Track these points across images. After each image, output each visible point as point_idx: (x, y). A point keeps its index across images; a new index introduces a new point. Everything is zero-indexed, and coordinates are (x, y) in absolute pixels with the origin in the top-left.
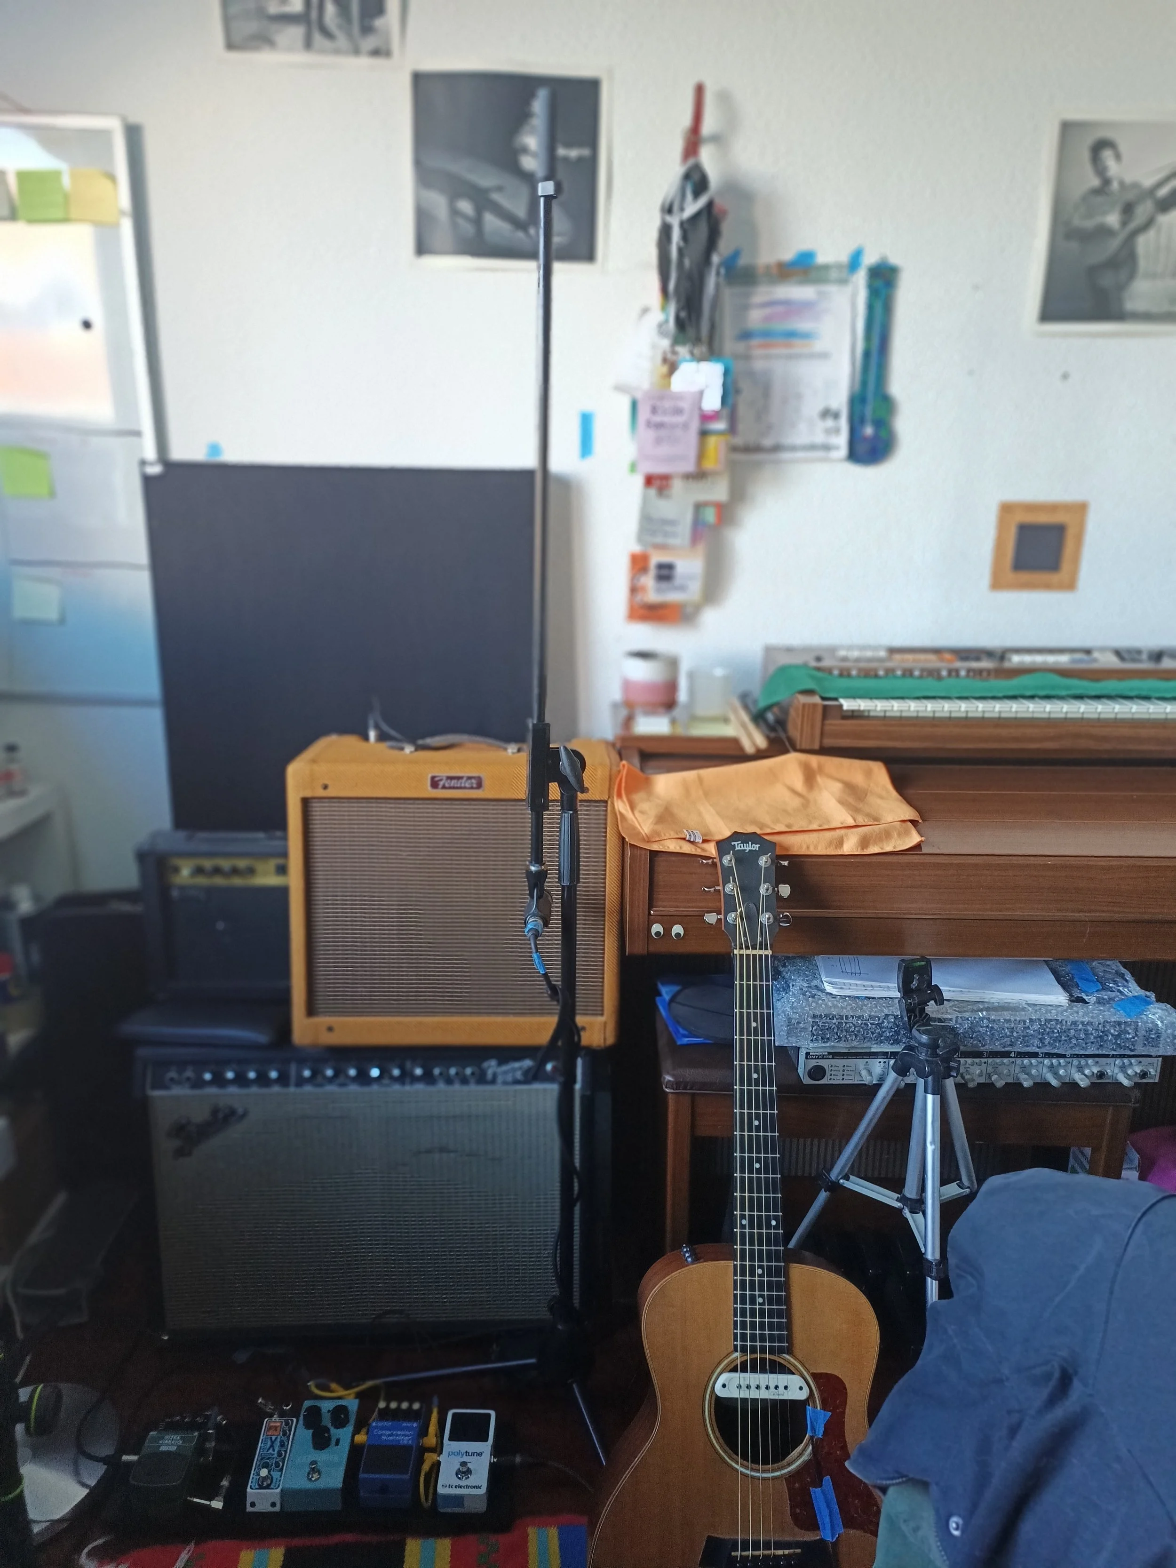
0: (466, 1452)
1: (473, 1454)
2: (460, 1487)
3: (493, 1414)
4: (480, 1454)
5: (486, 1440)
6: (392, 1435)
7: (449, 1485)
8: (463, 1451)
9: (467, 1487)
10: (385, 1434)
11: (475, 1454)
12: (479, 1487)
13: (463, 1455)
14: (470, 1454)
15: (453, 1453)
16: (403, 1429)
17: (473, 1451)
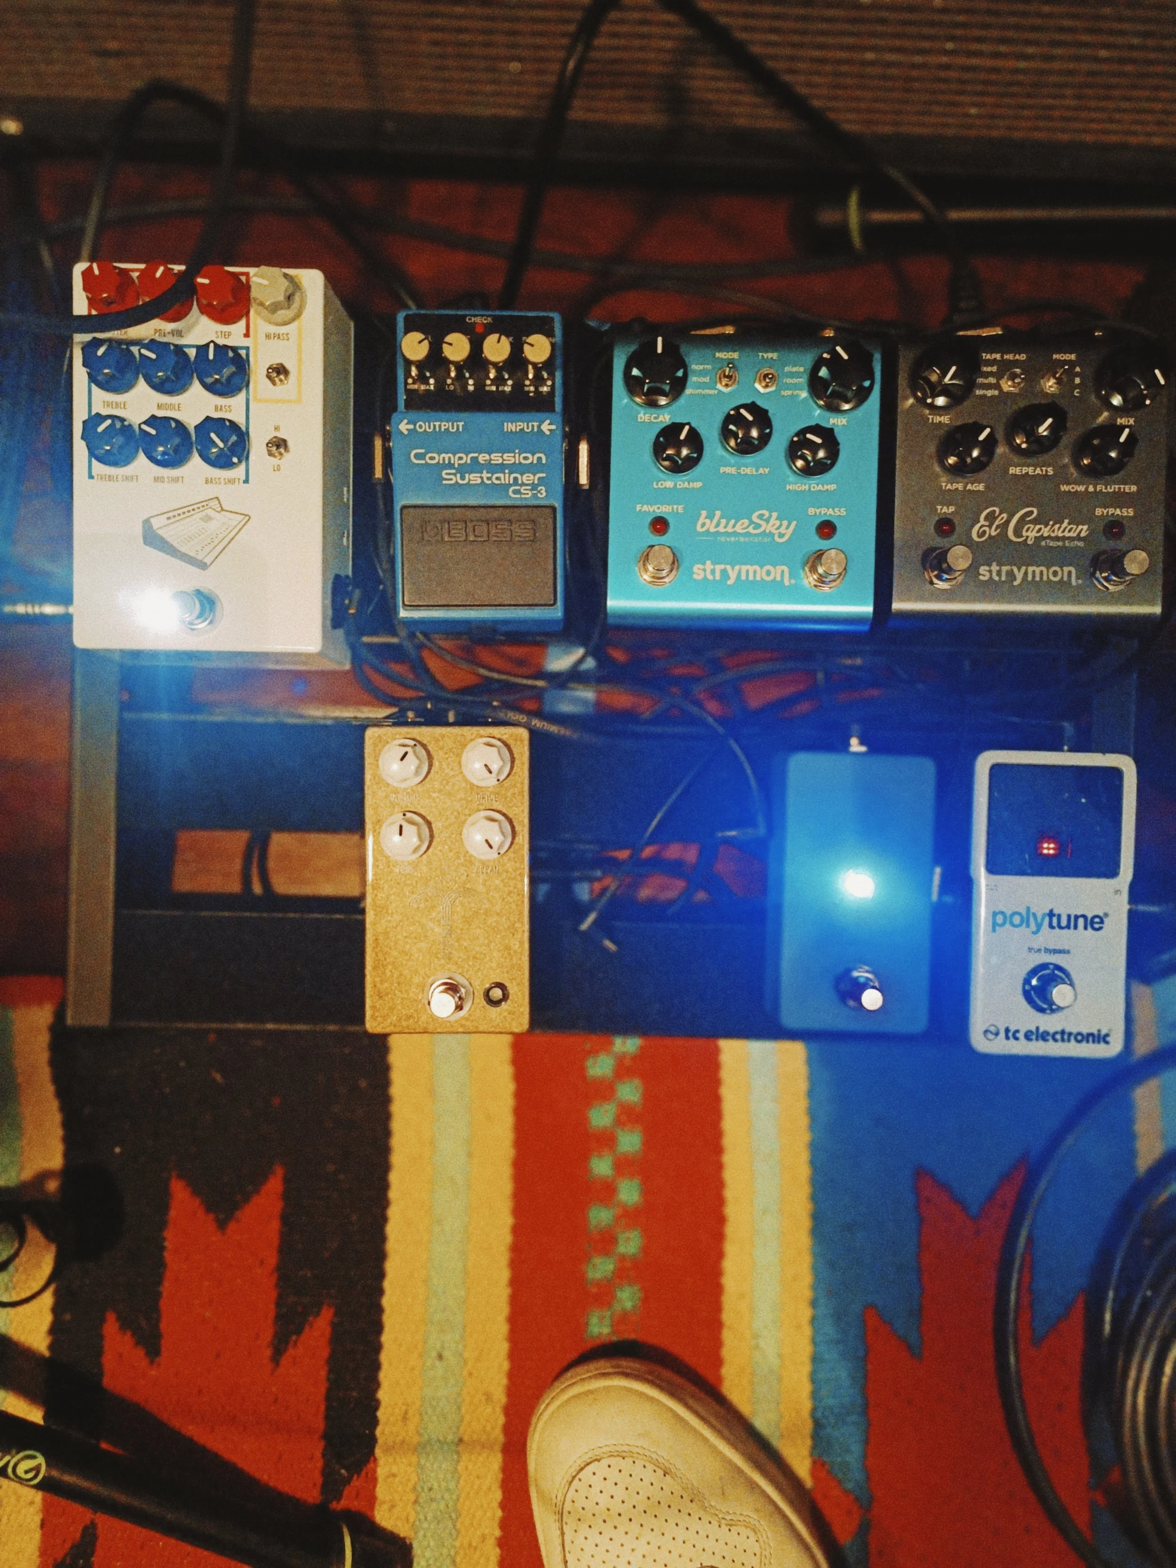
0: (1051, 914)
1: (1072, 922)
2: (1043, 1036)
3: (1127, 765)
4: (1095, 923)
5: (1112, 872)
6: (475, 466)
7: (1007, 1030)
8: (1041, 910)
9: (1064, 1036)
10: (450, 466)
11: (1081, 921)
12: (1100, 1038)
13: (1039, 926)
14: (1064, 923)
15: (1008, 919)
16: (508, 443)
17: (1073, 913)
